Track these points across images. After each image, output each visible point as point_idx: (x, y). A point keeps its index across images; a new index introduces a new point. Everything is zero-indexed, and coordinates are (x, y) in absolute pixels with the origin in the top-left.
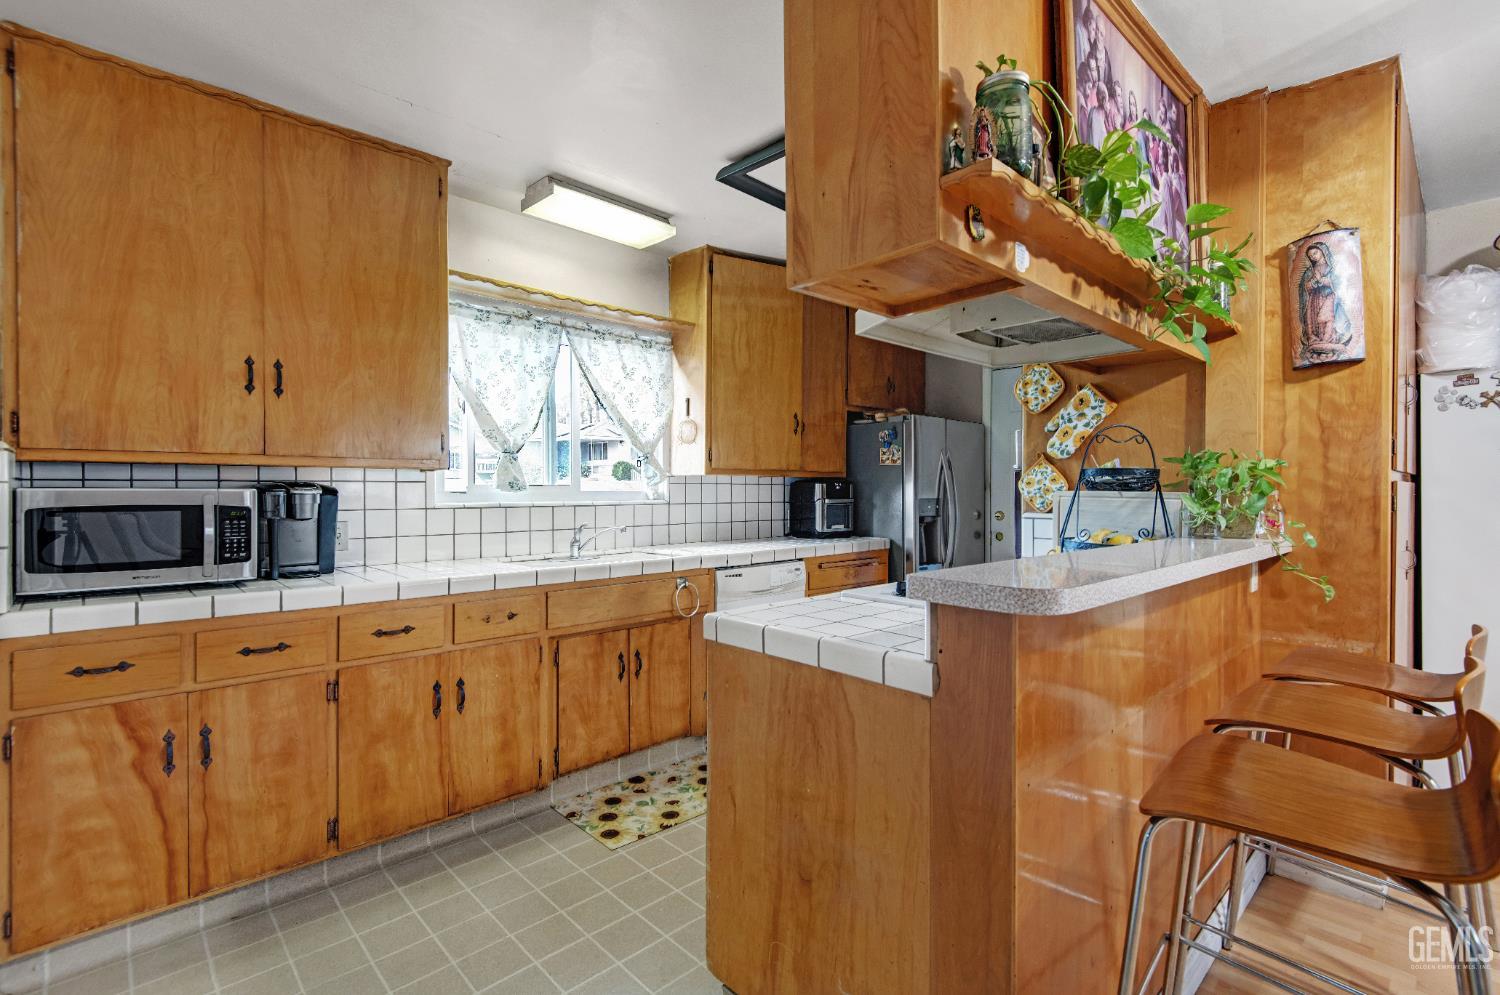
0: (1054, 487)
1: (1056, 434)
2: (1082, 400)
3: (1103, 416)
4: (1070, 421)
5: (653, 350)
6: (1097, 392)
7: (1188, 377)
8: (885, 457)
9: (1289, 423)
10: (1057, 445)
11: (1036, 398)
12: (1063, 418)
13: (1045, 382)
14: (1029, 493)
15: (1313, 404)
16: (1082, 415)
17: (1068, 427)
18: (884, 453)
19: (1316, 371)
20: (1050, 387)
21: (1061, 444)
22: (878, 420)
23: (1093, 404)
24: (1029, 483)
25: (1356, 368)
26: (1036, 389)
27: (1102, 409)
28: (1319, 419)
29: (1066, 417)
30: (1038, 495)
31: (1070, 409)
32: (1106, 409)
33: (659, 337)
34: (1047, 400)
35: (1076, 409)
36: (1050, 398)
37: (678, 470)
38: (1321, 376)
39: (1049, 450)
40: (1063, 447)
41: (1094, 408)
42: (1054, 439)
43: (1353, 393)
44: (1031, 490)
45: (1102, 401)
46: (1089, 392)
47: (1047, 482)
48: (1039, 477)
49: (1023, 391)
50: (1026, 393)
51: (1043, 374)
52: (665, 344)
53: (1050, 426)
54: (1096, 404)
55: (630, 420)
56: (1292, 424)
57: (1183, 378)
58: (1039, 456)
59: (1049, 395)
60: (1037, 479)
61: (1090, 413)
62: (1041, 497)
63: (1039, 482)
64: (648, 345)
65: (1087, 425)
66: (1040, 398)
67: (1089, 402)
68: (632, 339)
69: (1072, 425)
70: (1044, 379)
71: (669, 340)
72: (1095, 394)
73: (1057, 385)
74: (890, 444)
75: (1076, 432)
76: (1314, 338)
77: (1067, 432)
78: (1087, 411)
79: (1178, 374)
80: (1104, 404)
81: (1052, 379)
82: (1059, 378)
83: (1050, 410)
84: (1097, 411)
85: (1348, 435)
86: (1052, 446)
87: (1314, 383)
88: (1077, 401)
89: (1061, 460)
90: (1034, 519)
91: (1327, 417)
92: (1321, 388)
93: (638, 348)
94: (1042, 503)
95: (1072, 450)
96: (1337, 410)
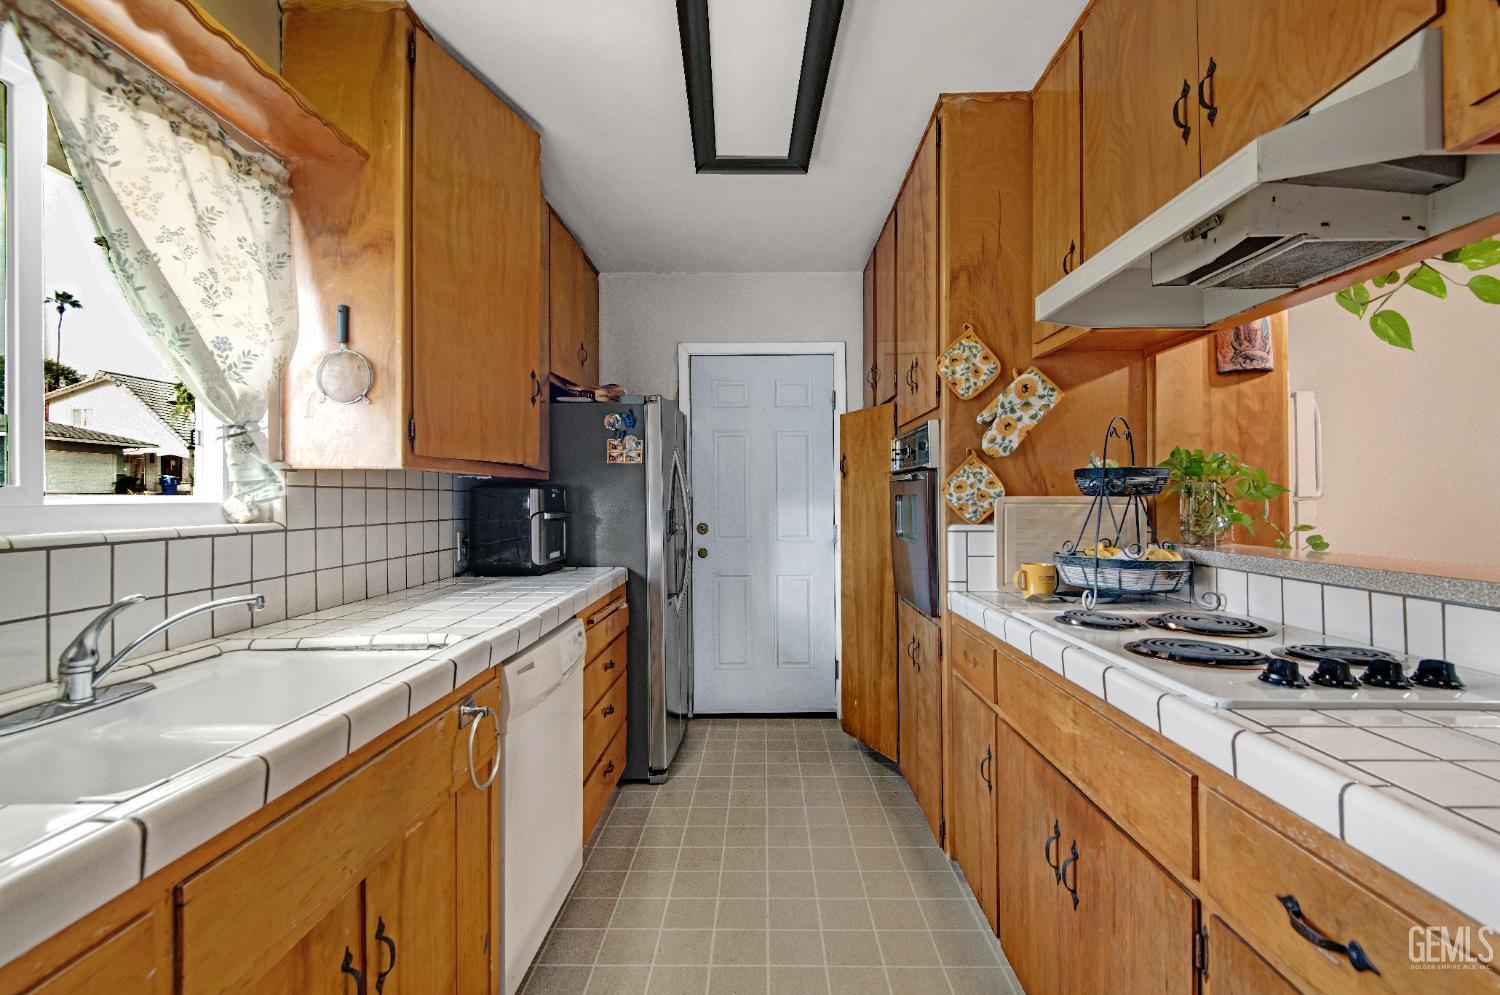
0: (991, 492)
1: (994, 425)
2: (1025, 387)
3: (1052, 406)
4: (1013, 411)
5: (254, 182)
6: (1046, 379)
7: (1131, 369)
8: (615, 453)
9: (1214, 425)
10: (999, 439)
11: (967, 380)
12: (1003, 406)
13: (978, 361)
14: (959, 499)
15: (1233, 409)
16: (1027, 404)
17: (1011, 418)
18: (615, 447)
19: (1235, 378)
20: (985, 368)
21: (1004, 439)
22: (598, 399)
23: (1041, 391)
24: (959, 487)
25: (1265, 378)
26: (968, 369)
27: (1052, 399)
28: (1238, 423)
29: (1007, 405)
30: (970, 502)
31: (1011, 396)
32: (1056, 398)
33: (269, 158)
34: (980, 384)
35: (1019, 396)
36: (984, 381)
37: (302, 455)
38: (1238, 382)
39: (985, 445)
40: (1007, 442)
41: (1041, 397)
42: (992, 432)
43: (1263, 403)
44: (963, 495)
45: (1052, 390)
46: (1036, 378)
47: (982, 487)
48: (972, 479)
49: (951, 368)
50: (954, 373)
51: (974, 350)
52: (277, 178)
53: (986, 415)
54: (1045, 393)
55: (208, 330)
56: (1217, 426)
57: (1125, 371)
58: (970, 452)
59: (984, 377)
60: (969, 482)
61: (1037, 403)
62: (974, 504)
63: (971, 486)
64: (243, 167)
65: (1033, 417)
66: (973, 380)
67: (1036, 389)
68: (210, 136)
69: (1016, 416)
70: (975, 356)
71: (285, 174)
72: (1043, 381)
73: (993, 366)
74: (625, 434)
75: (1020, 425)
76: (1246, 344)
77: (1009, 424)
78: (1032, 400)
79: (1121, 367)
80: (1056, 393)
81: (986, 358)
82: (994, 357)
83: (983, 397)
84: (1044, 401)
85: (1260, 441)
86: (993, 440)
87: (1234, 388)
88: (1020, 386)
89: (1002, 458)
90: (967, 532)
91: (1244, 422)
92: (1240, 394)
93: (221, 163)
94: (975, 512)
95: (1015, 445)
96: (1252, 416)
